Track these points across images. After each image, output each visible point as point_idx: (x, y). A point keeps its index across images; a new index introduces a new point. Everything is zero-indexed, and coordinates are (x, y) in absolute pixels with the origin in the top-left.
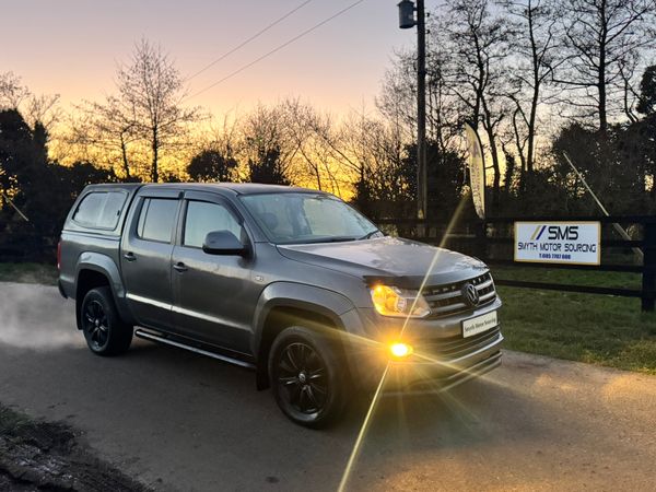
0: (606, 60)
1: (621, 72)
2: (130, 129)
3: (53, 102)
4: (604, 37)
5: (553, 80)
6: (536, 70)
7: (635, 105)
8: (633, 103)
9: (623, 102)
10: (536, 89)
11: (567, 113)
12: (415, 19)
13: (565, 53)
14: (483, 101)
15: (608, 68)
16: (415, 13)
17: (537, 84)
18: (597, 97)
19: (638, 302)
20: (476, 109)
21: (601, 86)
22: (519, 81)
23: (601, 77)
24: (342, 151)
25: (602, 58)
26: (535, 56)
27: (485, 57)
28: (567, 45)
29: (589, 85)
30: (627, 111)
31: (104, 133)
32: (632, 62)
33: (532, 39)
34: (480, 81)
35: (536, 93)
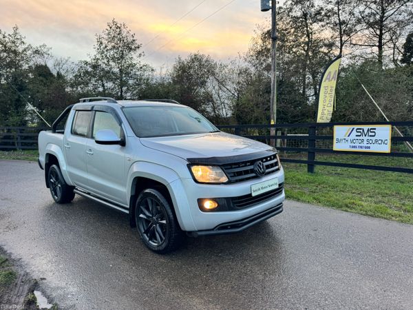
0: (383, 32)
1: (391, 39)
5: (351, 44)
10: (341, 49)
12: (271, 5)
15: (384, 37)
21: (380, 47)
23: (380, 42)
25: (381, 31)
27: (310, 31)
28: (360, 22)
30: (394, 61)
32: (398, 32)
33: (339, 19)
35: (341, 52)
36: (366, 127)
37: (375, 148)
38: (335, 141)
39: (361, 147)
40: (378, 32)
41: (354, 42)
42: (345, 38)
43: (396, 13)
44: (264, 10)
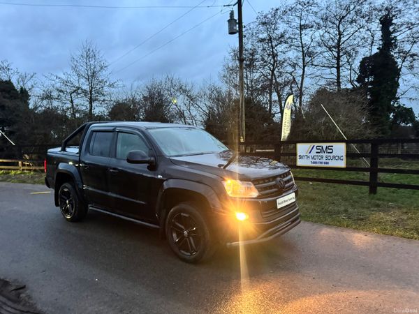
0: (341, 54)
1: (348, 61)
2: (77, 90)
3: (32, 77)
4: (340, 41)
5: (312, 65)
6: (304, 60)
7: (355, 79)
8: (355, 77)
9: (349, 77)
10: (304, 69)
11: (320, 83)
12: (238, 29)
13: (319, 50)
14: (275, 76)
15: (341, 59)
16: (237, 26)
17: (304, 67)
18: (336, 74)
19: (366, 189)
20: (271, 80)
21: (338, 68)
22: (294, 66)
23: (338, 64)
24: (199, 103)
25: (338, 53)
26: (303, 51)
27: (276, 52)
28: (320, 46)
30: (351, 82)
31: (61, 94)
32: (354, 55)
33: (301, 42)
34: (273, 65)
35: (304, 72)
36: (324, 145)
37: (333, 164)
38: (298, 157)
39: (321, 163)
40: (336, 54)
41: (315, 63)
42: (307, 59)
43: (351, 38)
44: (231, 33)
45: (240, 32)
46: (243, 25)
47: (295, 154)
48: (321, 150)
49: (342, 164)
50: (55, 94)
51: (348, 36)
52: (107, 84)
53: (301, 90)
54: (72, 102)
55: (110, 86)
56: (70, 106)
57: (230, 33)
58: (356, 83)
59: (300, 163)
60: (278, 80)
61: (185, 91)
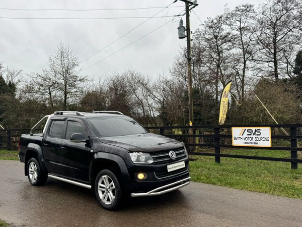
0: (277, 51)
2: (54, 85)
3: (18, 73)
4: (276, 40)
5: (253, 60)
6: (244, 55)
8: (291, 70)
9: (286, 69)
10: (245, 64)
11: (260, 75)
13: (258, 47)
14: (220, 69)
16: (186, 32)
17: (245, 61)
18: (274, 67)
19: (290, 164)
20: (217, 73)
21: (275, 62)
25: (275, 50)
26: (243, 49)
27: (221, 49)
28: (258, 43)
29: (270, 62)
30: (288, 73)
31: (41, 88)
33: (242, 41)
34: (219, 61)
36: (254, 129)
37: (261, 144)
38: (233, 139)
39: (252, 143)
40: (273, 51)
42: (247, 56)
45: (188, 36)
46: (191, 31)
47: (231, 136)
48: (251, 133)
49: (268, 144)
50: (36, 87)
51: (282, 36)
52: (79, 79)
53: (243, 81)
54: (50, 93)
55: (81, 80)
56: (48, 96)
57: (180, 38)
58: (293, 74)
59: (235, 143)
60: (223, 72)
61: (143, 84)
